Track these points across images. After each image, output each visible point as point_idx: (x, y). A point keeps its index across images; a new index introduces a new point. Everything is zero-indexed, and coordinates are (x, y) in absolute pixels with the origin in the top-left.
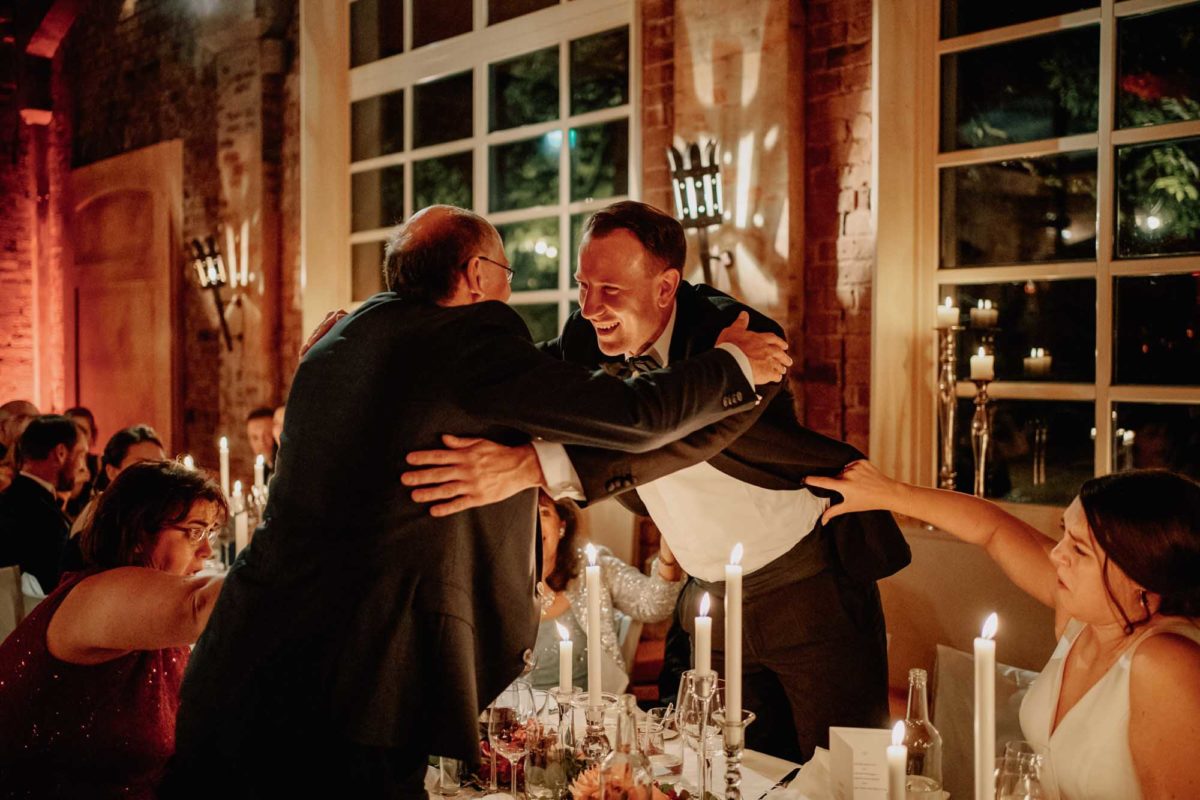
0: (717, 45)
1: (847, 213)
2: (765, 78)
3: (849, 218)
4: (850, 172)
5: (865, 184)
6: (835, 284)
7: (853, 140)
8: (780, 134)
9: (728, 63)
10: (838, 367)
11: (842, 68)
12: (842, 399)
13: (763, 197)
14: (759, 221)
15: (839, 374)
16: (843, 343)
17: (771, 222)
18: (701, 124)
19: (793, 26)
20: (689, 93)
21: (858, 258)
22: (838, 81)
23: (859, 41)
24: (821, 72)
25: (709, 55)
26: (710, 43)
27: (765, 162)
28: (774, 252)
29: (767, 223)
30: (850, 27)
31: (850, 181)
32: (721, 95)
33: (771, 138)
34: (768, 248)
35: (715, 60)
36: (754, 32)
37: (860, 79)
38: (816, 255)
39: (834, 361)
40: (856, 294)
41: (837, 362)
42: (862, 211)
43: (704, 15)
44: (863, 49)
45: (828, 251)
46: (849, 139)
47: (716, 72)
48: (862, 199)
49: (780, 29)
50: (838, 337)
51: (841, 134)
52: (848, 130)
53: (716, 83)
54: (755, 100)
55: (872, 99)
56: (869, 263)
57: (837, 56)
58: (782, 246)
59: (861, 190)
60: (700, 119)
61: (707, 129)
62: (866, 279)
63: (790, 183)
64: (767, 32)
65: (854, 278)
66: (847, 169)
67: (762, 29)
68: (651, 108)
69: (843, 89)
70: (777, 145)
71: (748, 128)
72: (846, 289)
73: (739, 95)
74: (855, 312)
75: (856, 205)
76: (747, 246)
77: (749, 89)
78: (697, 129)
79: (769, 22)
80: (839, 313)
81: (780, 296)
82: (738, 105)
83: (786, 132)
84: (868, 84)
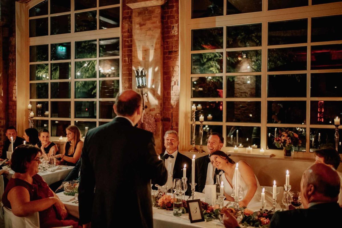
0: (143, 47)
1: (173, 86)
2: (155, 56)
3: (173, 87)
4: (174, 77)
5: (177, 80)
6: (170, 101)
7: (174, 71)
8: (159, 68)
9: (146, 52)
10: (171, 118)
11: (172, 55)
12: (172, 125)
13: (155, 82)
14: (153, 87)
15: (171, 120)
16: (172, 113)
17: (156, 87)
18: (139, 64)
19: (161, 45)
20: (136, 57)
21: (175, 96)
22: (171, 58)
23: (176, 50)
24: (167, 55)
25: (141, 49)
26: (141, 46)
27: (155, 74)
28: (157, 94)
29: (155, 87)
30: (174, 47)
31: (174, 79)
32: (144, 58)
33: (156, 69)
34: (156, 92)
35: (143, 51)
36: (152, 46)
37: (176, 58)
38: (166, 94)
39: (170, 117)
40: (175, 103)
41: (171, 117)
42: (176, 86)
43: (140, 40)
44: (176, 52)
45: (169, 94)
46: (173, 70)
47: (143, 53)
48: (176, 83)
49: (159, 46)
50: (171, 112)
51: (172, 69)
52: (173, 68)
53: (143, 55)
54: (153, 60)
55: (179, 63)
56: (178, 97)
57: (171, 52)
58: (159, 92)
59: (176, 81)
60: (139, 63)
61: (141, 65)
62: (177, 100)
63: (161, 79)
64: (155, 46)
65: (174, 100)
66: (173, 77)
67: (154, 45)
68: (125, 59)
69: (172, 60)
70: (158, 71)
71: (151, 66)
72: (173, 102)
73: (149, 59)
74: (175, 107)
75: (175, 85)
76: (151, 92)
77: (151, 58)
78: (138, 65)
79: (156, 44)
80: (171, 107)
81: (158, 103)
82: (149, 61)
83: (160, 68)
84: (178, 59)
